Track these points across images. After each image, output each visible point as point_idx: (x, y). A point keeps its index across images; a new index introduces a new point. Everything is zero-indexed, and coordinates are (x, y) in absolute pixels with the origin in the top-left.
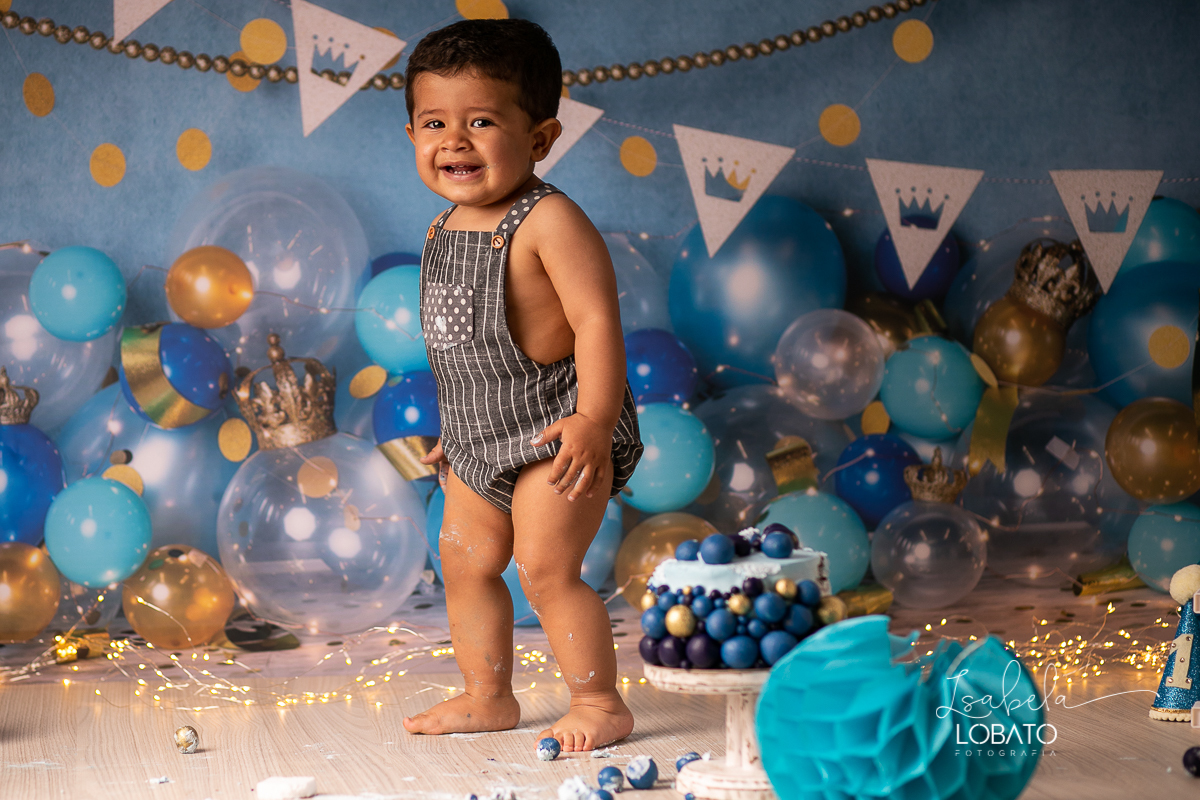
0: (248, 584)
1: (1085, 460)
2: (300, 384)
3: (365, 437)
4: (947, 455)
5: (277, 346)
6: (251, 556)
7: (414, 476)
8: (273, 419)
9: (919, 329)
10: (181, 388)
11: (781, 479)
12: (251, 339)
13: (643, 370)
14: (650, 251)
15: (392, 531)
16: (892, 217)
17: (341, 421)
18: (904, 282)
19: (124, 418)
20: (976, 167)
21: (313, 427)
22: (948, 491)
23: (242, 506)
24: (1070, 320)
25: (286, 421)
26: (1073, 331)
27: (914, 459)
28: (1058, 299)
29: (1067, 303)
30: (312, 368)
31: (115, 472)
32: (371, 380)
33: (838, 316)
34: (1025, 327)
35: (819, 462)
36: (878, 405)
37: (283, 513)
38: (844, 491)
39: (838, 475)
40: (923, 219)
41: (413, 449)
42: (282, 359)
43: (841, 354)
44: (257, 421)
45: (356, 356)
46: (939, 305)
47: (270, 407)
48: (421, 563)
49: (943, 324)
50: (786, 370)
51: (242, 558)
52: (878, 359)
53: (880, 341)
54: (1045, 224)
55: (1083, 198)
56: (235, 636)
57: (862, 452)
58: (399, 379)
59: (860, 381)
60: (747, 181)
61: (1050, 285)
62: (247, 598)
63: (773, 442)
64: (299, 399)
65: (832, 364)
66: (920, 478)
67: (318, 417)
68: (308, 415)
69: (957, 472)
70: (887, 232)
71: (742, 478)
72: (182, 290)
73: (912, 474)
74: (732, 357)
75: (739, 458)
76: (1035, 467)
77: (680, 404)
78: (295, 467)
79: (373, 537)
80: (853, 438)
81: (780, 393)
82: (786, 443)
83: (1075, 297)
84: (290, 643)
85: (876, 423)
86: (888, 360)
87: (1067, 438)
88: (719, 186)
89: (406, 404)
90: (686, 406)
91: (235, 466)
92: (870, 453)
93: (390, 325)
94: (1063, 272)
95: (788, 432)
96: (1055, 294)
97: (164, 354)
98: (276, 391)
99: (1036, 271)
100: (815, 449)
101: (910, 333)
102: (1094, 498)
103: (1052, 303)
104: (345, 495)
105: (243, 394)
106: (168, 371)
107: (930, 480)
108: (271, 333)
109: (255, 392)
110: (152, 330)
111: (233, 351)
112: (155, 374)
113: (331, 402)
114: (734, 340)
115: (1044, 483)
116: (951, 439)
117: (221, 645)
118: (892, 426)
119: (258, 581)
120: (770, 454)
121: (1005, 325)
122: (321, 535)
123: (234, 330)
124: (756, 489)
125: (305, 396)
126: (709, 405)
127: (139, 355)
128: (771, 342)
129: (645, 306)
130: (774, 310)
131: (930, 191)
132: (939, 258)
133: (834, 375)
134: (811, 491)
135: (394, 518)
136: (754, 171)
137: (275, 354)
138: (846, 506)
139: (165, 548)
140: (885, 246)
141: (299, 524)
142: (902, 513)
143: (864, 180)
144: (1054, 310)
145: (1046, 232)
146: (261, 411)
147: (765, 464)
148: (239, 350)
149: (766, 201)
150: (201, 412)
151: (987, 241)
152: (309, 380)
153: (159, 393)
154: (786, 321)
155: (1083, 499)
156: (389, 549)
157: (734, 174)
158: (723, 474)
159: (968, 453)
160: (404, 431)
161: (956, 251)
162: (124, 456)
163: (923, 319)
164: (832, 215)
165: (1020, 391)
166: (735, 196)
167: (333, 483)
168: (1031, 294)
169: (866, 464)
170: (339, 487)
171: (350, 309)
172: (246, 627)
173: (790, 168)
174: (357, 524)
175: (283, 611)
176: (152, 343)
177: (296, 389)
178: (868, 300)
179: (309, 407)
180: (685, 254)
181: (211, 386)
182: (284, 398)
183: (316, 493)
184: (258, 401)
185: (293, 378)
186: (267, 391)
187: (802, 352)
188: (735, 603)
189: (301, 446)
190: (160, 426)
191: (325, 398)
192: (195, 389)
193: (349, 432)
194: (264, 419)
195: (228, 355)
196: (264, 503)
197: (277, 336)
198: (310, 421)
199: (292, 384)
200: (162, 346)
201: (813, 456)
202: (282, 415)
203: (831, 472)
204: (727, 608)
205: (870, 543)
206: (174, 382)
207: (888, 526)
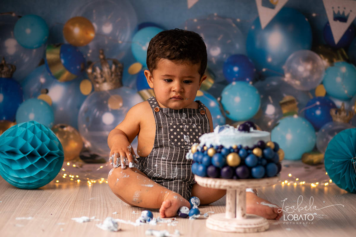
0: (88, 139)
2: (110, 68)
3: (133, 88)
4: (346, 105)
5: (102, 54)
6: (90, 129)
8: (100, 80)
9: (338, 59)
10: (67, 67)
11: (285, 111)
12: (93, 51)
13: (236, 69)
14: (241, 26)
16: (330, 17)
17: (125, 82)
19: (46, 77)
21: (115, 84)
22: (346, 118)
23: (87, 111)
25: (105, 81)
27: (334, 106)
30: (115, 63)
31: (42, 97)
32: (136, 68)
33: (309, 53)
35: (299, 106)
36: (322, 86)
37: (102, 114)
38: (308, 116)
39: (305, 111)
40: (342, 18)
41: (150, 94)
42: (104, 59)
43: (309, 66)
44: (94, 81)
45: (131, 59)
46: (346, 50)
47: (99, 76)
49: (347, 57)
50: (288, 71)
51: (87, 130)
52: (322, 69)
53: (324, 62)
56: (83, 158)
57: (315, 102)
59: (316, 77)
60: (277, 2)
62: (88, 144)
63: (282, 97)
64: (110, 73)
65: (306, 70)
66: (336, 113)
67: (116, 80)
68: (113, 79)
69: (350, 112)
70: (328, 23)
71: (270, 110)
72: (69, 32)
73: (333, 112)
74: (268, 66)
75: (269, 103)
77: (248, 82)
78: (107, 98)
80: (312, 97)
81: (286, 80)
82: (287, 98)
84: (103, 161)
85: (321, 92)
86: (326, 70)
88: (267, 3)
90: (251, 83)
91: (85, 97)
92: (318, 103)
93: (144, 48)
95: (288, 94)
97: (62, 55)
98: (101, 70)
100: (298, 101)
101: (335, 60)
104: (125, 109)
105: (90, 71)
107: (340, 114)
108: (101, 49)
109: (94, 70)
110: (57, 46)
111: (86, 55)
112: (58, 62)
113: (122, 75)
114: (269, 60)
116: (348, 99)
117: (77, 161)
118: (327, 94)
119: (91, 138)
120: (281, 102)
123: (87, 48)
124: (275, 114)
125: (112, 73)
126: (259, 83)
127: (52, 55)
128: (283, 61)
129: (237, 46)
130: (285, 49)
131: (345, 8)
132: (347, 33)
133: (306, 74)
134: (296, 116)
137: (102, 57)
138: (308, 122)
139: (59, 125)
140: (327, 28)
141: (108, 118)
142: (329, 126)
146: (96, 77)
147: (279, 105)
148: (89, 55)
149: (284, 9)
150: (74, 77)
152: (114, 67)
153: (59, 69)
154: (289, 53)
158: (263, 109)
159: (354, 105)
161: (354, 31)
162: (45, 91)
163: (340, 55)
164: (308, 15)
166: (273, 7)
167: (121, 104)
169: (316, 107)
170: (123, 106)
171: (130, 42)
172: (87, 155)
175: (101, 150)
176: (57, 51)
177: (109, 70)
178: (320, 47)
179: (113, 76)
180: (253, 27)
181: (78, 67)
182: (104, 73)
183: (115, 108)
184: (95, 74)
185: (108, 66)
186: (98, 70)
187: (295, 65)
188: (255, 151)
189: (110, 91)
190: (59, 81)
191: (119, 73)
192: (72, 68)
193: (128, 86)
194: (97, 80)
195: (85, 56)
196: (95, 110)
197: (103, 50)
198: (114, 82)
199: (107, 68)
200: (61, 52)
201: (297, 103)
202: (103, 79)
203: (303, 110)
204: (253, 153)
205: (316, 136)
206: (65, 65)
207: (323, 130)
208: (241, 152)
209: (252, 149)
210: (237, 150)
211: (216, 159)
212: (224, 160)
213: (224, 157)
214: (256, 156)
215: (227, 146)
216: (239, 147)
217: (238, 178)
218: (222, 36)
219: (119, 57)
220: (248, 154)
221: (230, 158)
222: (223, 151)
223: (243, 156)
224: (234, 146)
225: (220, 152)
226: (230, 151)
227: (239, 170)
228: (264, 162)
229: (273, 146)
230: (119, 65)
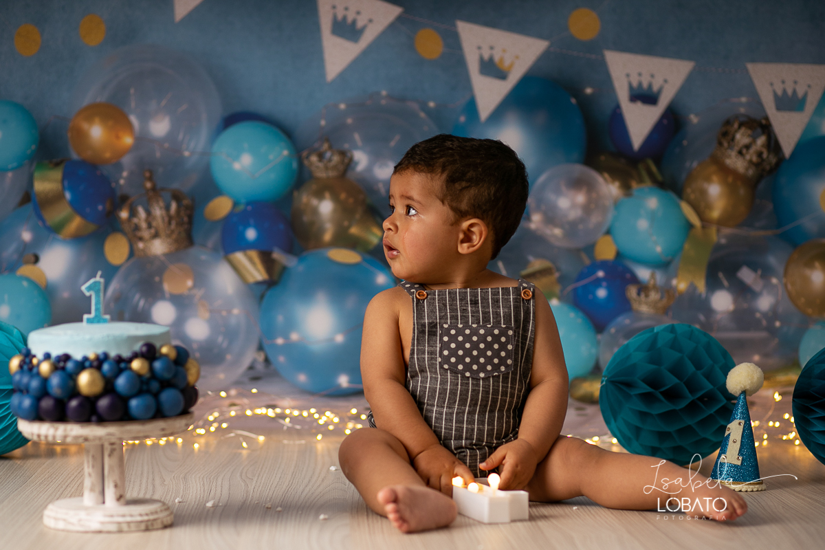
1: (768, 285)
2: (167, 208)
3: (215, 250)
4: (660, 278)
5: (150, 179)
7: (251, 280)
8: (146, 234)
9: (641, 181)
10: (78, 208)
12: (131, 173)
14: (436, 116)
15: (233, 321)
16: (623, 95)
17: (197, 237)
18: (630, 145)
19: (34, 230)
20: (689, 59)
21: (176, 241)
22: (660, 305)
23: (120, 298)
24: (759, 178)
25: (156, 235)
26: (762, 186)
27: (634, 280)
28: (751, 162)
29: (757, 165)
30: (177, 197)
31: (26, 270)
32: (221, 207)
33: (579, 169)
34: (724, 182)
35: (562, 280)
36: (608, 239)
37: (152, 304)
38: (580, 302)
39: (575, 290)
40: (646, 97)
41: (251, 260)
42: (154, 189)
43: (581, 198)
44: (133, 235)
45: (210, 188)
46: (658, 162)
47: (144, 225)
48: (254, 345)
49: (659, 178)
50: (538, 209)
52: (609, 203)
53: (611, 189)
54: (742, 104)
55: (772, 84)
57: (594, 272)
58: (241, 207)
59: (595, 219)
60: (511, 65)
61: (744, 151)
63: (526, 264)
64: (166, 219)
65: (574, 206)
66: (639, 294)
67: (180, 233)
68: (172, 232)
69: (667, 291)
70: (618, 107)
72: (81, 135)
73: (632, 291)
76: (729, 289)
78: (161, 271)
79: (218, 324)
80: (587, 261)
81: (533, 226)
82: (536, 264)
83: (763, 160)
85: (606, 251)
86: (617, 204)
87: (754, 267)
88: (491, 68)
89: (247, 226)
91: (115, 269)
92: (601, 274)
93: (237, 166)
94: (754, 141)
95: (538, 256)
96: (748, 157)
97: (66, 183)
98: (149, 213)
99: (733, 139)
100: (558, 270)
101: (634, 185)
102: (773, 314)
103: (745, 164)
104: (199, 293)
105: (124, 214)
106: (68, 195)
107: (647, 296)
108: (146, 169)
109: (133, 213)
110: (57, 165)
111: (117, 182)
112: (56, 198)
113: (190, 222)
115: (735, 301)
116: (663, 265)
118: (619, 255)
120: (524, 272)
121: (708, 180)
122: (179, 322)
123: (118, 167)
125: (170, 218)
127: (46, 183)
131: (652, 76)
132: (658, 128)
133: (575, 214)
134: (556, 302)
135: (236, 311)
136: (517, 57)
137: (149, 185)
138: (581, 314)
140: (617, 117)
141: (163, 313)
142: (624, 320)
143: (603, 67)
144: (747, 169)
145: (742, 110)
146: (137, 228)
148: (122, 182)
149: (526, 80)
150: (92, 227)
151: (697, 115)
152: (174, 206)
153: (60, 212)
154: (538, 172)
155: (765, 315)
156: (231, 334)
157: (502, 60)
159: (676, 276)
160: (244, 246)
161: (672, 123)
162: (33, 259)
163: (644, 174)
164: (576, 92)
165: (718, 231)
166: (502, 75)
167: (190, 283)
168: (729, 157)
169: (598, 283)
170: (195, 286)
171: (206, 154)
173: (545, 56)
174: (207, 315)
176: (57, 174)
177: (164, 212)
178: (603, 158)
179: (173, 226)
180: (462, 119)
181: (100, 208)
182: (154, 218)
183: (177, 290)
184: (135, 220)
185: (161, 204)
186: (142, 213)
187: (551, 196)
188: (136, 365)
189: (166, 255)
190: (60, 237)
191: (186, 219)
192: (88, 210)
193: (204, 245)
194: (139, 234)
195: (113, 185)
196: (137, 297)
197: (151, 172)
198: (174, 236)
199: (161, 208)
200: (65, 177)
201: (557, 275)
202: (153, 231)
203: (570, 288)
204: (130, 369)
205: (598, 343)
206: (72, 204)
207: (613, 330)
208: (106, 367)
209: (130, 360)
210: (97, 363)
211: (55, 381)
212: (71, 383)
213: (72, 377)
214: (138, 375)
215: (78, 356)
216: (102, 357)
217: (102, 420)
218: (397, 137)
219: (185, 185)
220: (120, 372)
221: (84, 379)
222: (70, 365)
223: (109, 375)
224: (92, 356)
225: (63, 369)
226: (82, 365)
227: (103, 403)
228: (155, 386)
229: (173, 355)
230: (186, 202)
